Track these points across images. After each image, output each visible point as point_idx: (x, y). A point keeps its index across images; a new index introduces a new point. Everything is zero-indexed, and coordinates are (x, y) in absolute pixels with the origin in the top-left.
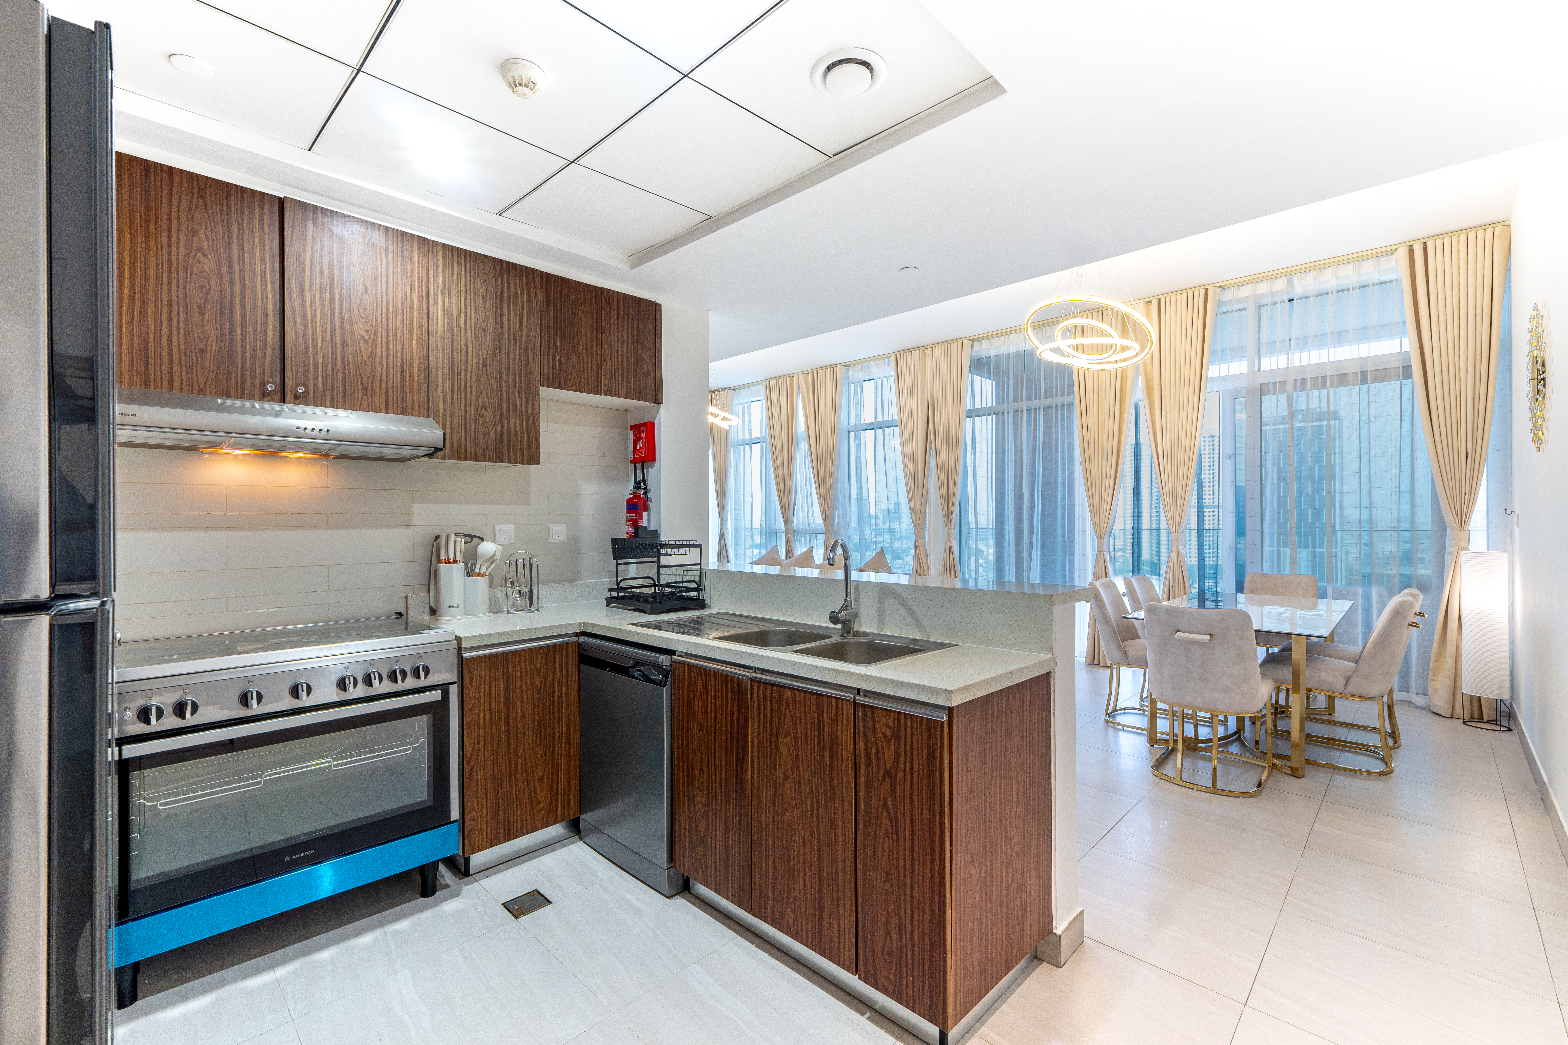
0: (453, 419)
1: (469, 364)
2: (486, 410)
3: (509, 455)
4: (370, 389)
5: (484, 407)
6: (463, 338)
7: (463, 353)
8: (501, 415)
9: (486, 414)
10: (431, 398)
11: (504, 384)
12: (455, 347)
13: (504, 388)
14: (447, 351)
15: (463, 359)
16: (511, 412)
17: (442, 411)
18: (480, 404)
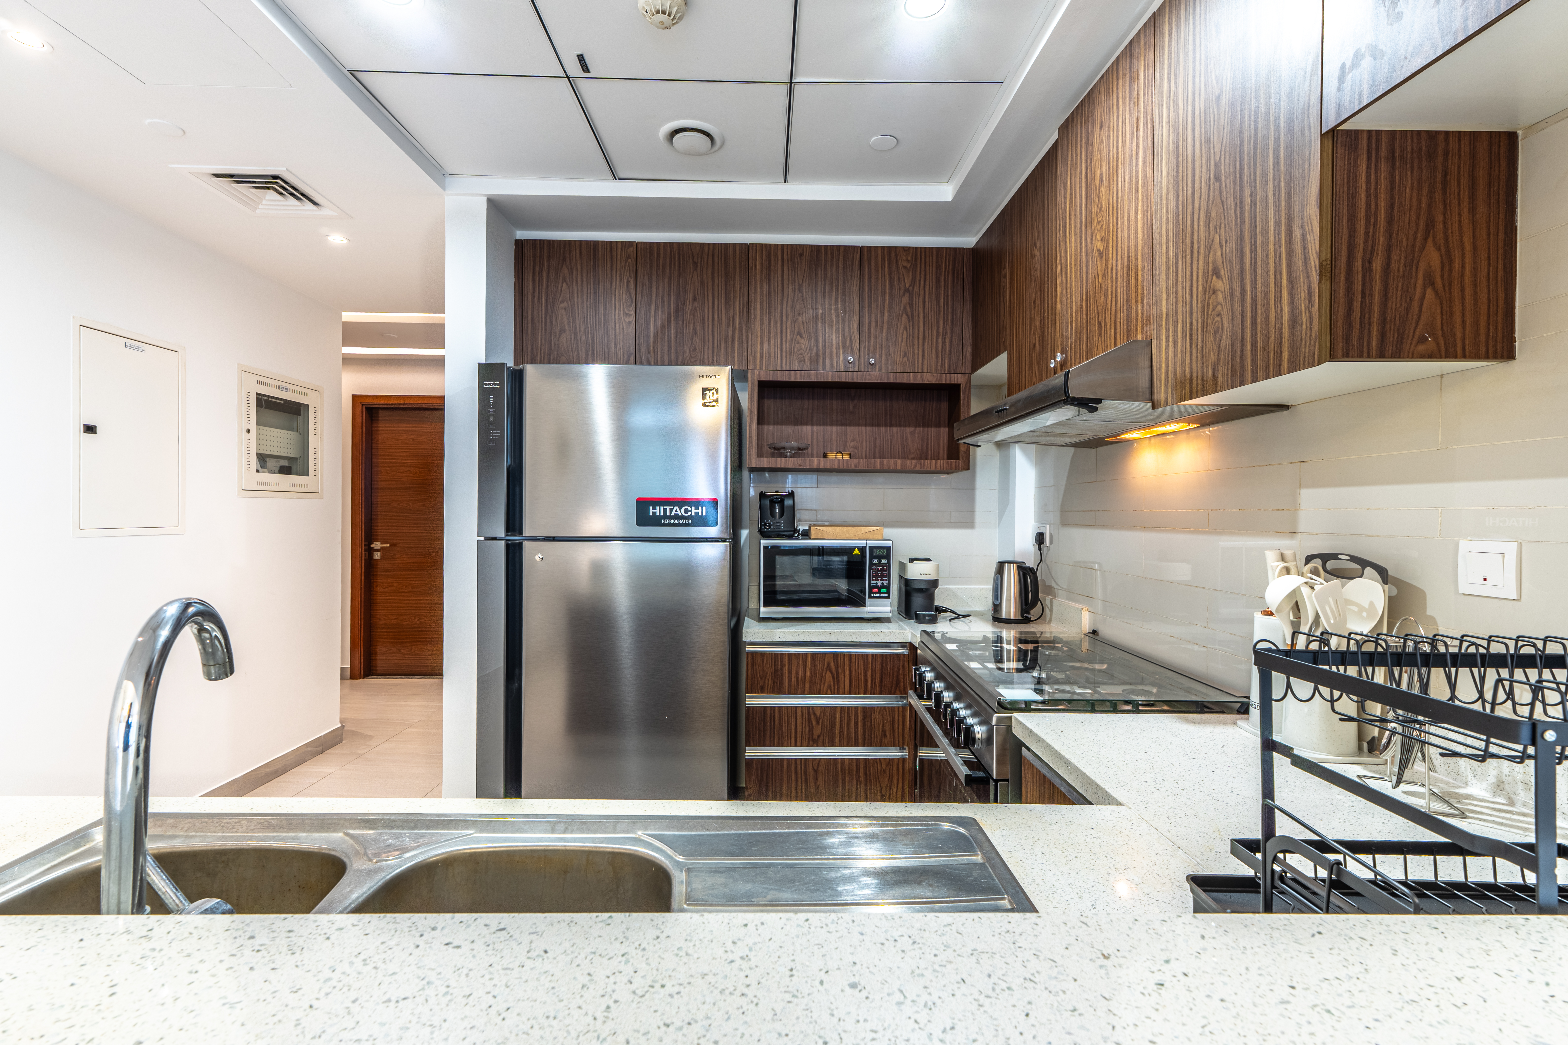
1: (1197, 195)
2: (1219, 276)
3: (1255, 361)
5: (1217, 271)
7: (1190, 180)
9: (1220, 284)
10: (1154, 301)
11: (1247, 193)
13: (1248, 200)
15: (1190, 193)
16: (1259, 251)
17: (1164, 315)
18: (1211, 268)
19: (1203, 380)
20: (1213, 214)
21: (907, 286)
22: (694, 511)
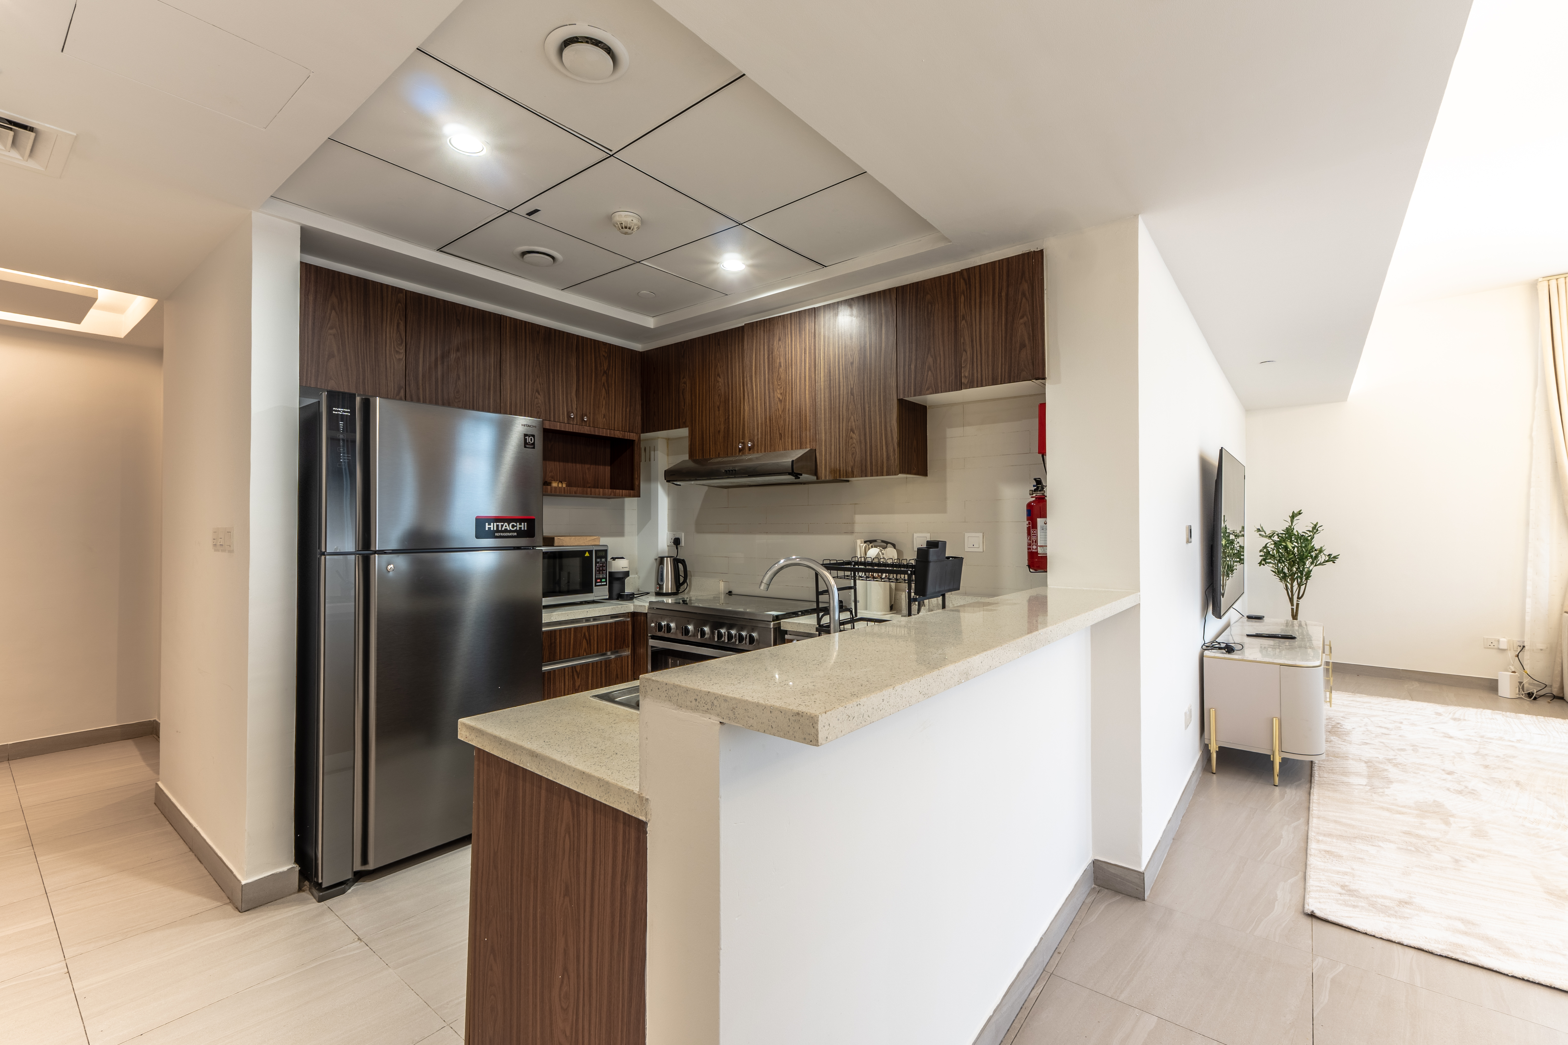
0: (831, 445)
1: (841, 397)
2: (853, 433)
3: (871, 469)
4: (783, 435)
5: (852, 430)
6: (837, 376)
7: (837, 389)
8: (865, 434)
9: (854, 436)
10: (817, 432)
11: (867, 406)
12: (832, 386)
13: (867, 409)
14: (827, 392)
15: (837, 394)
16: (873, 429)
17: (824, 440)
18: (849, 428)
19: (846, 471)
20: (850, 408)
21: (605, 369)
22: (518, 526)
